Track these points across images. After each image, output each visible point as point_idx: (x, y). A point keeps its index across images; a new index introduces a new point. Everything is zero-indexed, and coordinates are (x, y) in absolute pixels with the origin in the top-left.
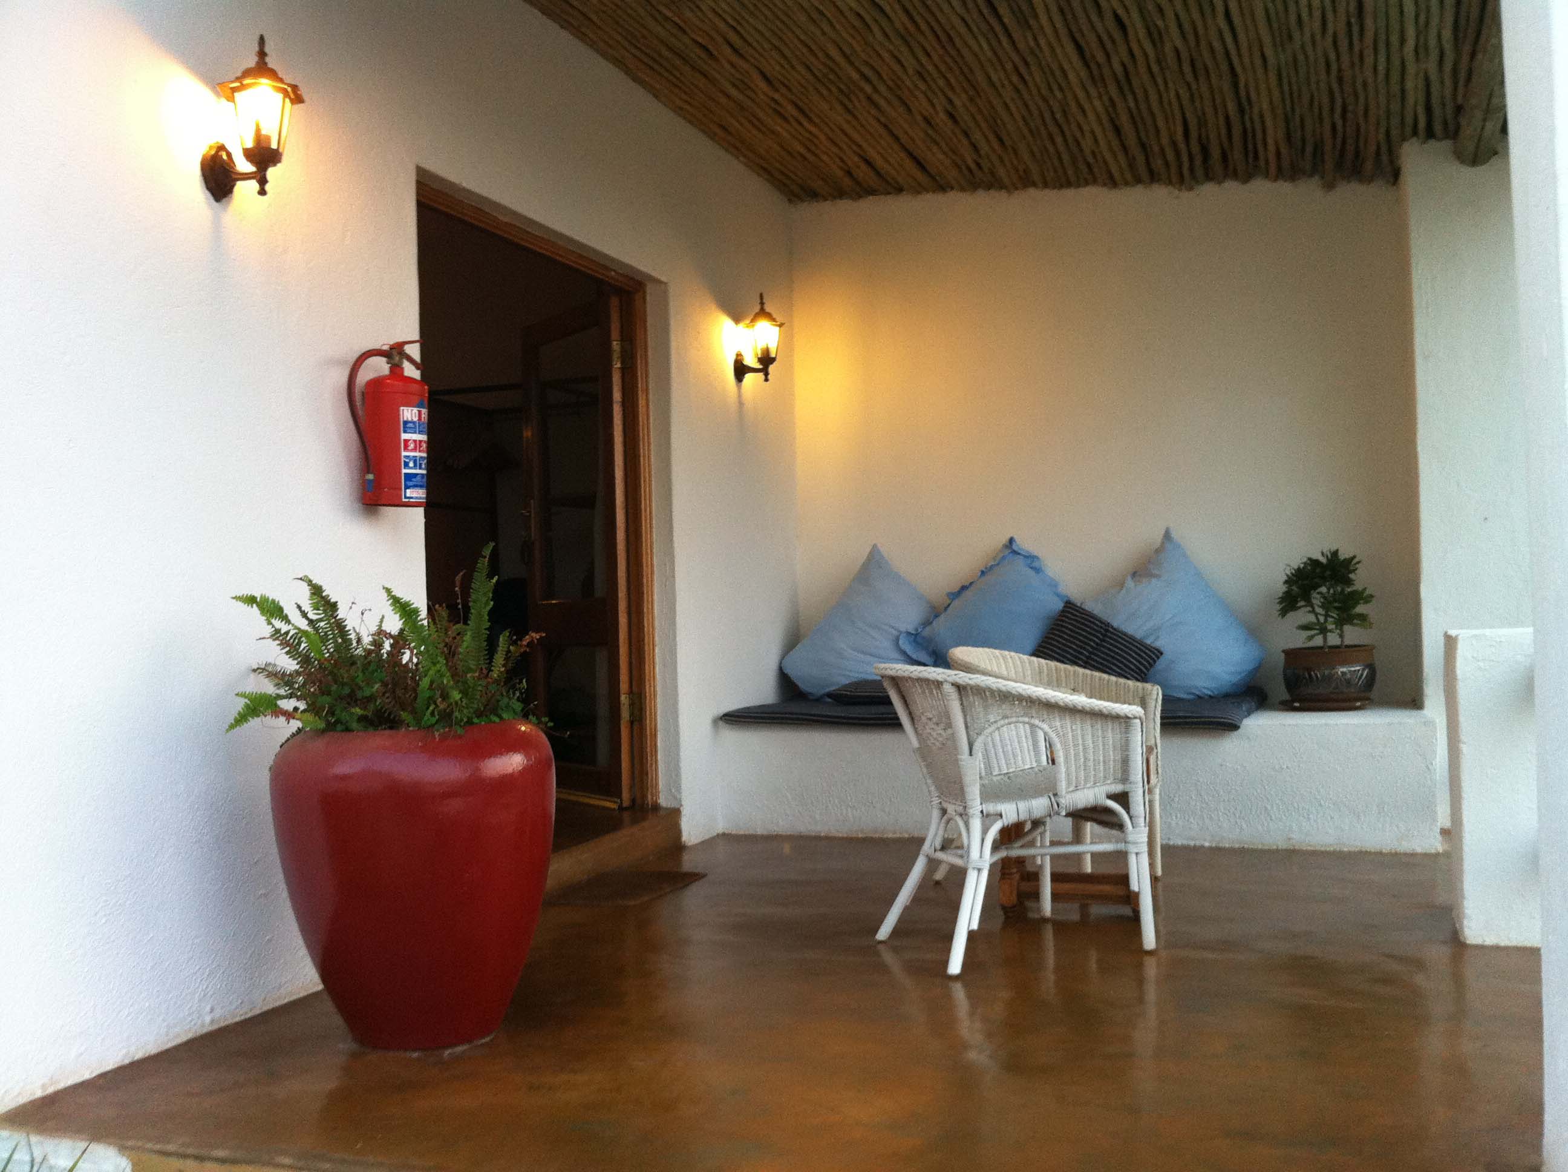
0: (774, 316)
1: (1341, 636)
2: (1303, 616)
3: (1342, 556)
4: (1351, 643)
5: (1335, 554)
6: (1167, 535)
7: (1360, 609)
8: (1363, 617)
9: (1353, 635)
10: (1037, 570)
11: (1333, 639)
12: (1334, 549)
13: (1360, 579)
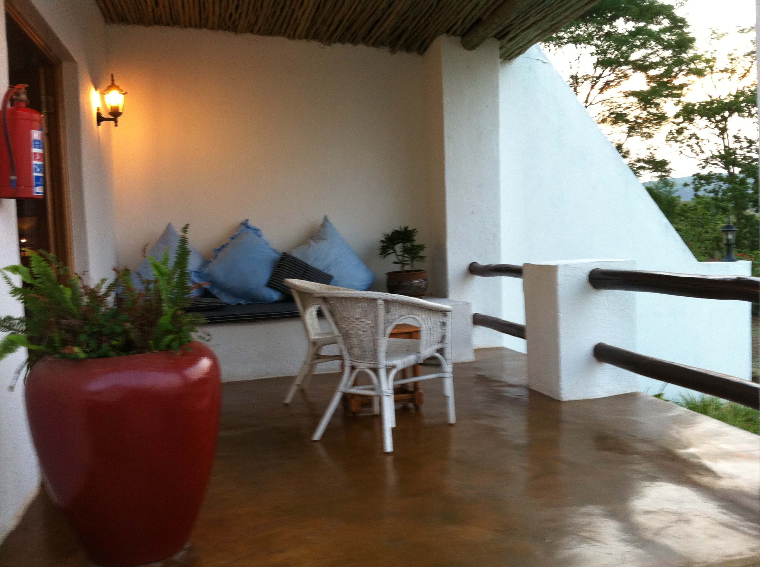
0: (121, 88)
1: (412, 266)
2: (392, 258)
3: (410, 229)
4: (417, 269)
5: (406, 228)
6: (326, 219)
7: (421, 254)
8: (422, 257)
9: (417, 265)
10: (259, 236)
11: (407, 268)
12: (406, 225)
13: (418, 240)
